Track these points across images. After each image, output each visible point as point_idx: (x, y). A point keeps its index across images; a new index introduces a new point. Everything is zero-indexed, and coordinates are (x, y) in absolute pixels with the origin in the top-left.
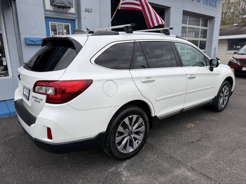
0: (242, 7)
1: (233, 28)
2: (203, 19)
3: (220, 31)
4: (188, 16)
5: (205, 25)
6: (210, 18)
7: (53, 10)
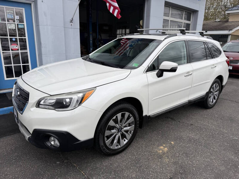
0: (224, 3)
1: (216, 24)
2: (187, 13)
3: (203, 25)
4: (171, 8)
5: (189, 19)
6: (193, 12)
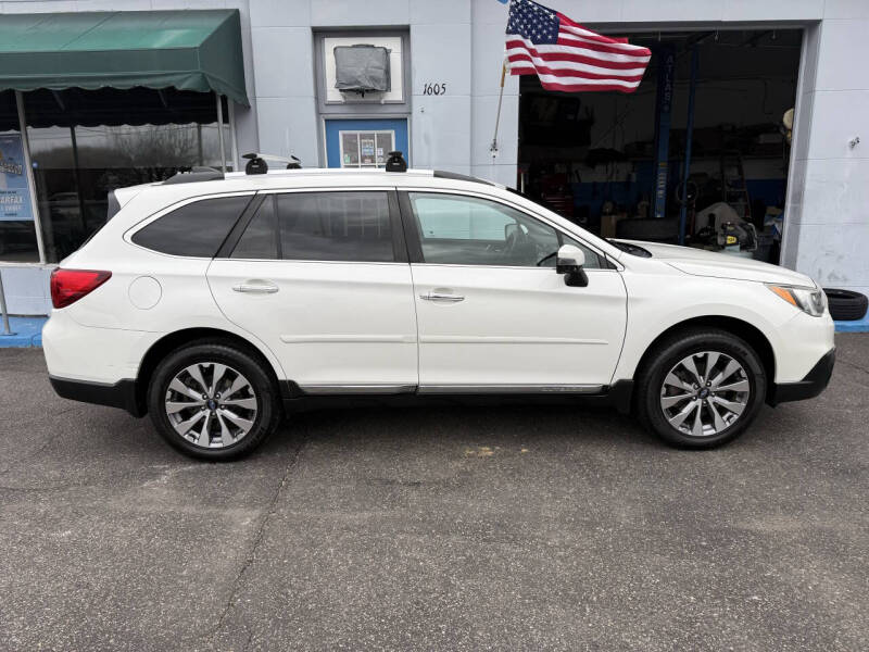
7: (343, 101)
